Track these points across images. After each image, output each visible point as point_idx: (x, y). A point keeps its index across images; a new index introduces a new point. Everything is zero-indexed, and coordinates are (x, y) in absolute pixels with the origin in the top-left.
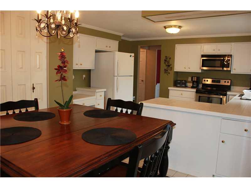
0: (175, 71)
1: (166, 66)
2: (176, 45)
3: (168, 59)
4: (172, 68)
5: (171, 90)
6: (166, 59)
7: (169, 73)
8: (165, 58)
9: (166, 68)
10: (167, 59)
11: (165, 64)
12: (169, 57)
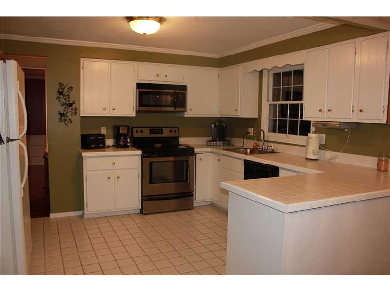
0: (82, 115)
1: (63, 105)
2: (82, 60)
3: (66, 90)
4: (76, 109)
5: (87, 157)
6: (60, 90)
7: (71, 121)
8: (58, 87)
9: (62, 109)
10: (63, 89)
11: (59, 101)
12: (68, 86)
